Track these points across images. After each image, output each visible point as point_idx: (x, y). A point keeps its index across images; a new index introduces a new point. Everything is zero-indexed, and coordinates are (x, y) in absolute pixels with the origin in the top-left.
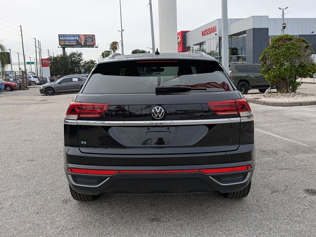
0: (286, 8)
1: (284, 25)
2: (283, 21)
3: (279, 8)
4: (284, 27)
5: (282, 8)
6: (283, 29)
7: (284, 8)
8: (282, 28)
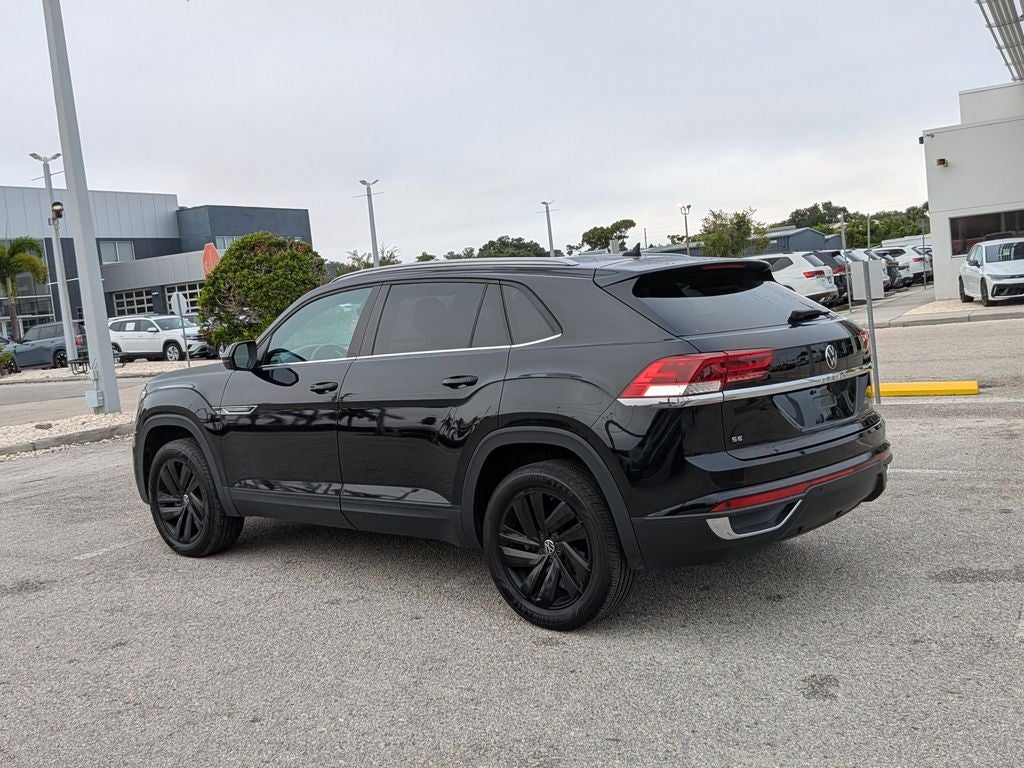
0: (54, 158)
1: (57, 208)
2: (52, 196)
3: (34, 156)
4: (58, 214)
5: (42, 156)
6: (54, 219)
7: (49, 157)
8: (51, 217)
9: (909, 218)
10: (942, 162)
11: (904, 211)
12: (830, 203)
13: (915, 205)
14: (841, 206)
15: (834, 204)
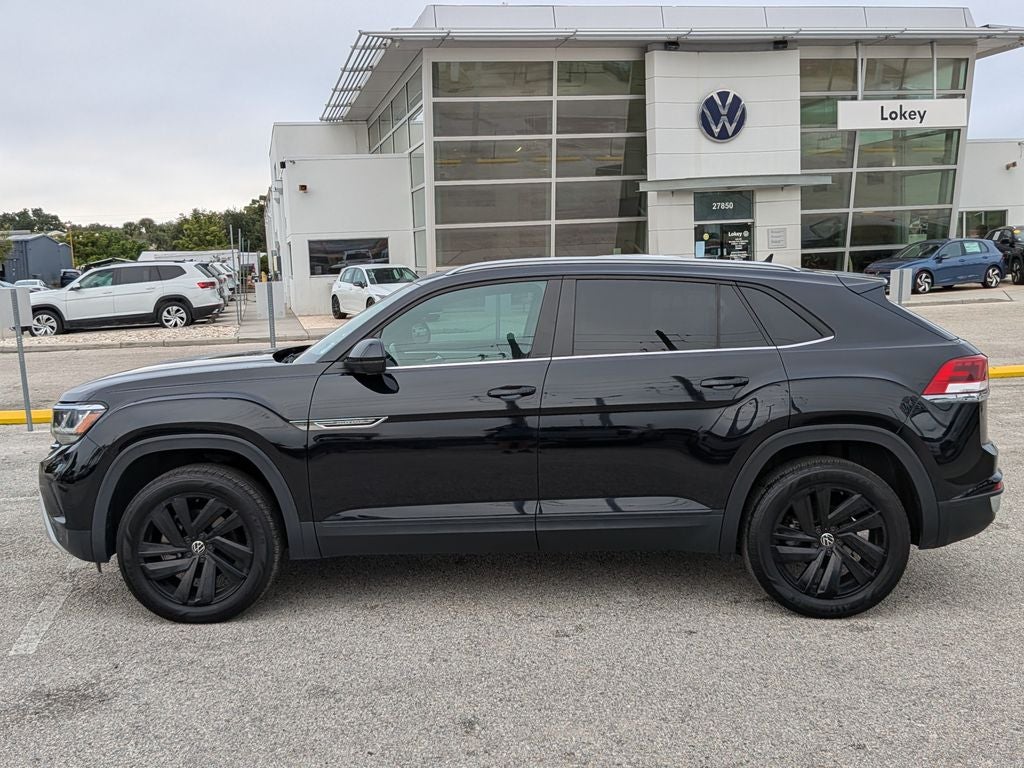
9: (126, 233)
10: (303, 188)
11: (121, 226)
12: (40, 210)
13: (132, 221)
14: (53, 214)
15: (46, 211)
